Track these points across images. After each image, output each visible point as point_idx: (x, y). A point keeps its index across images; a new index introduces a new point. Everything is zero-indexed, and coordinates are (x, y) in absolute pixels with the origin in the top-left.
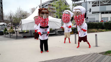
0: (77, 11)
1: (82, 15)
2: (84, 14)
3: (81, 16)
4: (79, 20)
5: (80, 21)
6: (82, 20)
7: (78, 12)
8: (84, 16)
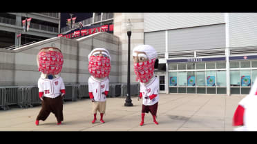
0: (140, 55)
1: (150, 62)
2: (154, 60)
3: (148, 63)
4: (142, 73)
5: (145, 73)
6: (149, 71)
7: (141, 59)
8: (153, 64)
